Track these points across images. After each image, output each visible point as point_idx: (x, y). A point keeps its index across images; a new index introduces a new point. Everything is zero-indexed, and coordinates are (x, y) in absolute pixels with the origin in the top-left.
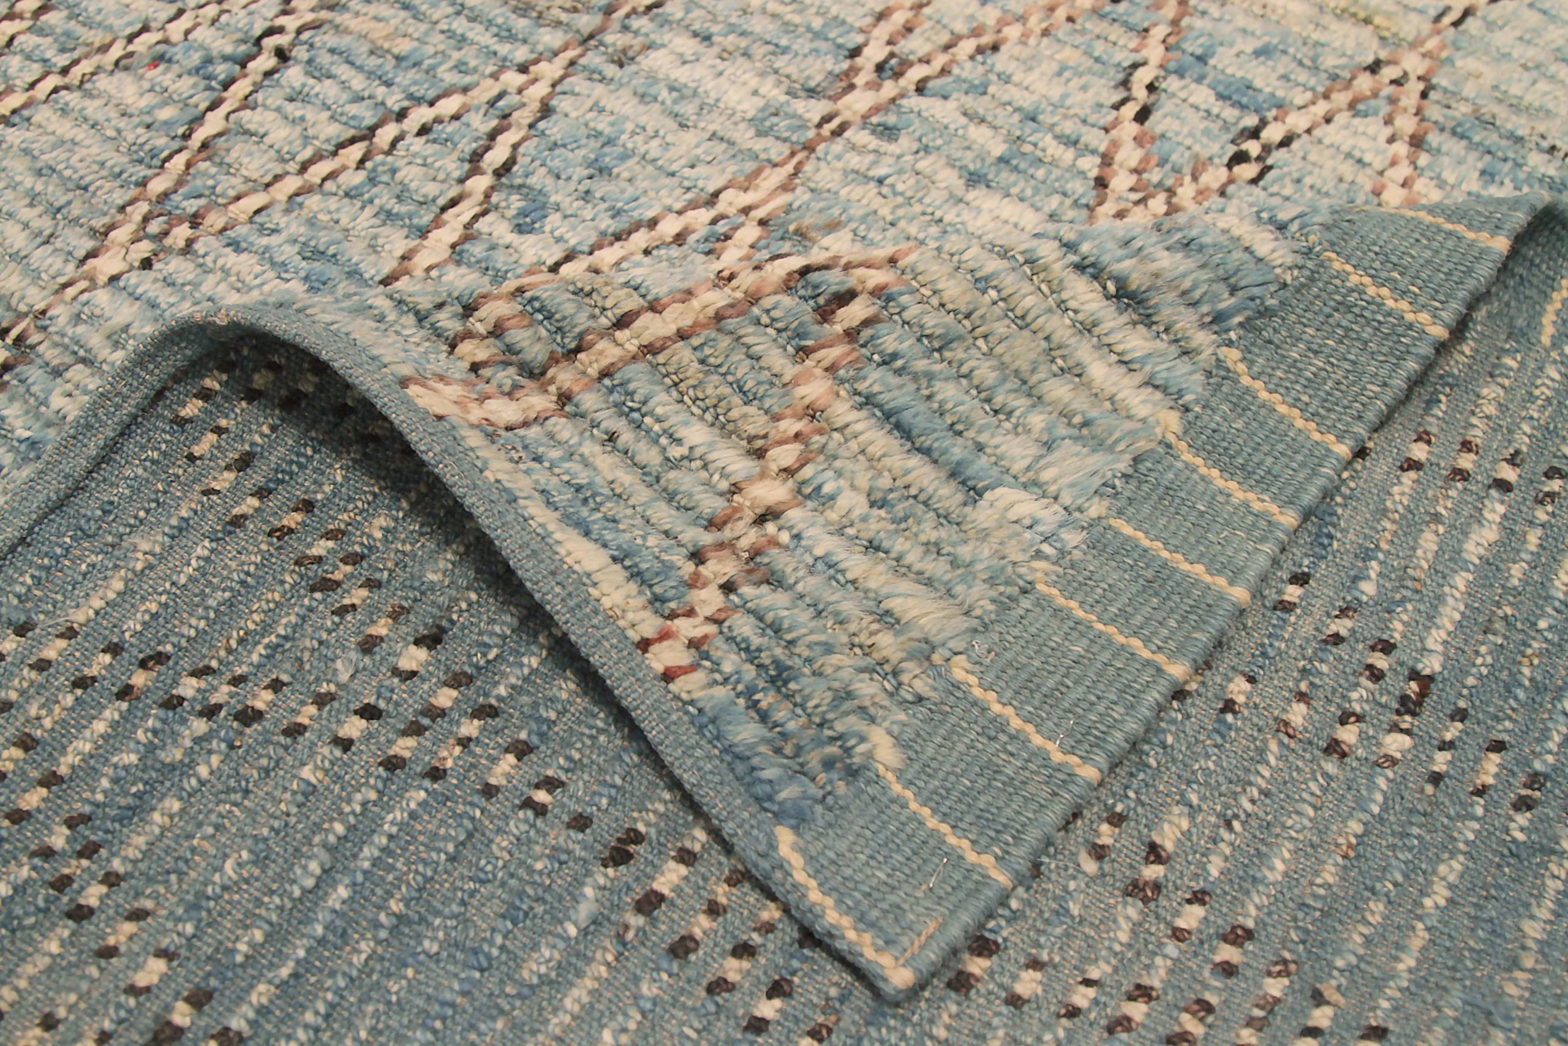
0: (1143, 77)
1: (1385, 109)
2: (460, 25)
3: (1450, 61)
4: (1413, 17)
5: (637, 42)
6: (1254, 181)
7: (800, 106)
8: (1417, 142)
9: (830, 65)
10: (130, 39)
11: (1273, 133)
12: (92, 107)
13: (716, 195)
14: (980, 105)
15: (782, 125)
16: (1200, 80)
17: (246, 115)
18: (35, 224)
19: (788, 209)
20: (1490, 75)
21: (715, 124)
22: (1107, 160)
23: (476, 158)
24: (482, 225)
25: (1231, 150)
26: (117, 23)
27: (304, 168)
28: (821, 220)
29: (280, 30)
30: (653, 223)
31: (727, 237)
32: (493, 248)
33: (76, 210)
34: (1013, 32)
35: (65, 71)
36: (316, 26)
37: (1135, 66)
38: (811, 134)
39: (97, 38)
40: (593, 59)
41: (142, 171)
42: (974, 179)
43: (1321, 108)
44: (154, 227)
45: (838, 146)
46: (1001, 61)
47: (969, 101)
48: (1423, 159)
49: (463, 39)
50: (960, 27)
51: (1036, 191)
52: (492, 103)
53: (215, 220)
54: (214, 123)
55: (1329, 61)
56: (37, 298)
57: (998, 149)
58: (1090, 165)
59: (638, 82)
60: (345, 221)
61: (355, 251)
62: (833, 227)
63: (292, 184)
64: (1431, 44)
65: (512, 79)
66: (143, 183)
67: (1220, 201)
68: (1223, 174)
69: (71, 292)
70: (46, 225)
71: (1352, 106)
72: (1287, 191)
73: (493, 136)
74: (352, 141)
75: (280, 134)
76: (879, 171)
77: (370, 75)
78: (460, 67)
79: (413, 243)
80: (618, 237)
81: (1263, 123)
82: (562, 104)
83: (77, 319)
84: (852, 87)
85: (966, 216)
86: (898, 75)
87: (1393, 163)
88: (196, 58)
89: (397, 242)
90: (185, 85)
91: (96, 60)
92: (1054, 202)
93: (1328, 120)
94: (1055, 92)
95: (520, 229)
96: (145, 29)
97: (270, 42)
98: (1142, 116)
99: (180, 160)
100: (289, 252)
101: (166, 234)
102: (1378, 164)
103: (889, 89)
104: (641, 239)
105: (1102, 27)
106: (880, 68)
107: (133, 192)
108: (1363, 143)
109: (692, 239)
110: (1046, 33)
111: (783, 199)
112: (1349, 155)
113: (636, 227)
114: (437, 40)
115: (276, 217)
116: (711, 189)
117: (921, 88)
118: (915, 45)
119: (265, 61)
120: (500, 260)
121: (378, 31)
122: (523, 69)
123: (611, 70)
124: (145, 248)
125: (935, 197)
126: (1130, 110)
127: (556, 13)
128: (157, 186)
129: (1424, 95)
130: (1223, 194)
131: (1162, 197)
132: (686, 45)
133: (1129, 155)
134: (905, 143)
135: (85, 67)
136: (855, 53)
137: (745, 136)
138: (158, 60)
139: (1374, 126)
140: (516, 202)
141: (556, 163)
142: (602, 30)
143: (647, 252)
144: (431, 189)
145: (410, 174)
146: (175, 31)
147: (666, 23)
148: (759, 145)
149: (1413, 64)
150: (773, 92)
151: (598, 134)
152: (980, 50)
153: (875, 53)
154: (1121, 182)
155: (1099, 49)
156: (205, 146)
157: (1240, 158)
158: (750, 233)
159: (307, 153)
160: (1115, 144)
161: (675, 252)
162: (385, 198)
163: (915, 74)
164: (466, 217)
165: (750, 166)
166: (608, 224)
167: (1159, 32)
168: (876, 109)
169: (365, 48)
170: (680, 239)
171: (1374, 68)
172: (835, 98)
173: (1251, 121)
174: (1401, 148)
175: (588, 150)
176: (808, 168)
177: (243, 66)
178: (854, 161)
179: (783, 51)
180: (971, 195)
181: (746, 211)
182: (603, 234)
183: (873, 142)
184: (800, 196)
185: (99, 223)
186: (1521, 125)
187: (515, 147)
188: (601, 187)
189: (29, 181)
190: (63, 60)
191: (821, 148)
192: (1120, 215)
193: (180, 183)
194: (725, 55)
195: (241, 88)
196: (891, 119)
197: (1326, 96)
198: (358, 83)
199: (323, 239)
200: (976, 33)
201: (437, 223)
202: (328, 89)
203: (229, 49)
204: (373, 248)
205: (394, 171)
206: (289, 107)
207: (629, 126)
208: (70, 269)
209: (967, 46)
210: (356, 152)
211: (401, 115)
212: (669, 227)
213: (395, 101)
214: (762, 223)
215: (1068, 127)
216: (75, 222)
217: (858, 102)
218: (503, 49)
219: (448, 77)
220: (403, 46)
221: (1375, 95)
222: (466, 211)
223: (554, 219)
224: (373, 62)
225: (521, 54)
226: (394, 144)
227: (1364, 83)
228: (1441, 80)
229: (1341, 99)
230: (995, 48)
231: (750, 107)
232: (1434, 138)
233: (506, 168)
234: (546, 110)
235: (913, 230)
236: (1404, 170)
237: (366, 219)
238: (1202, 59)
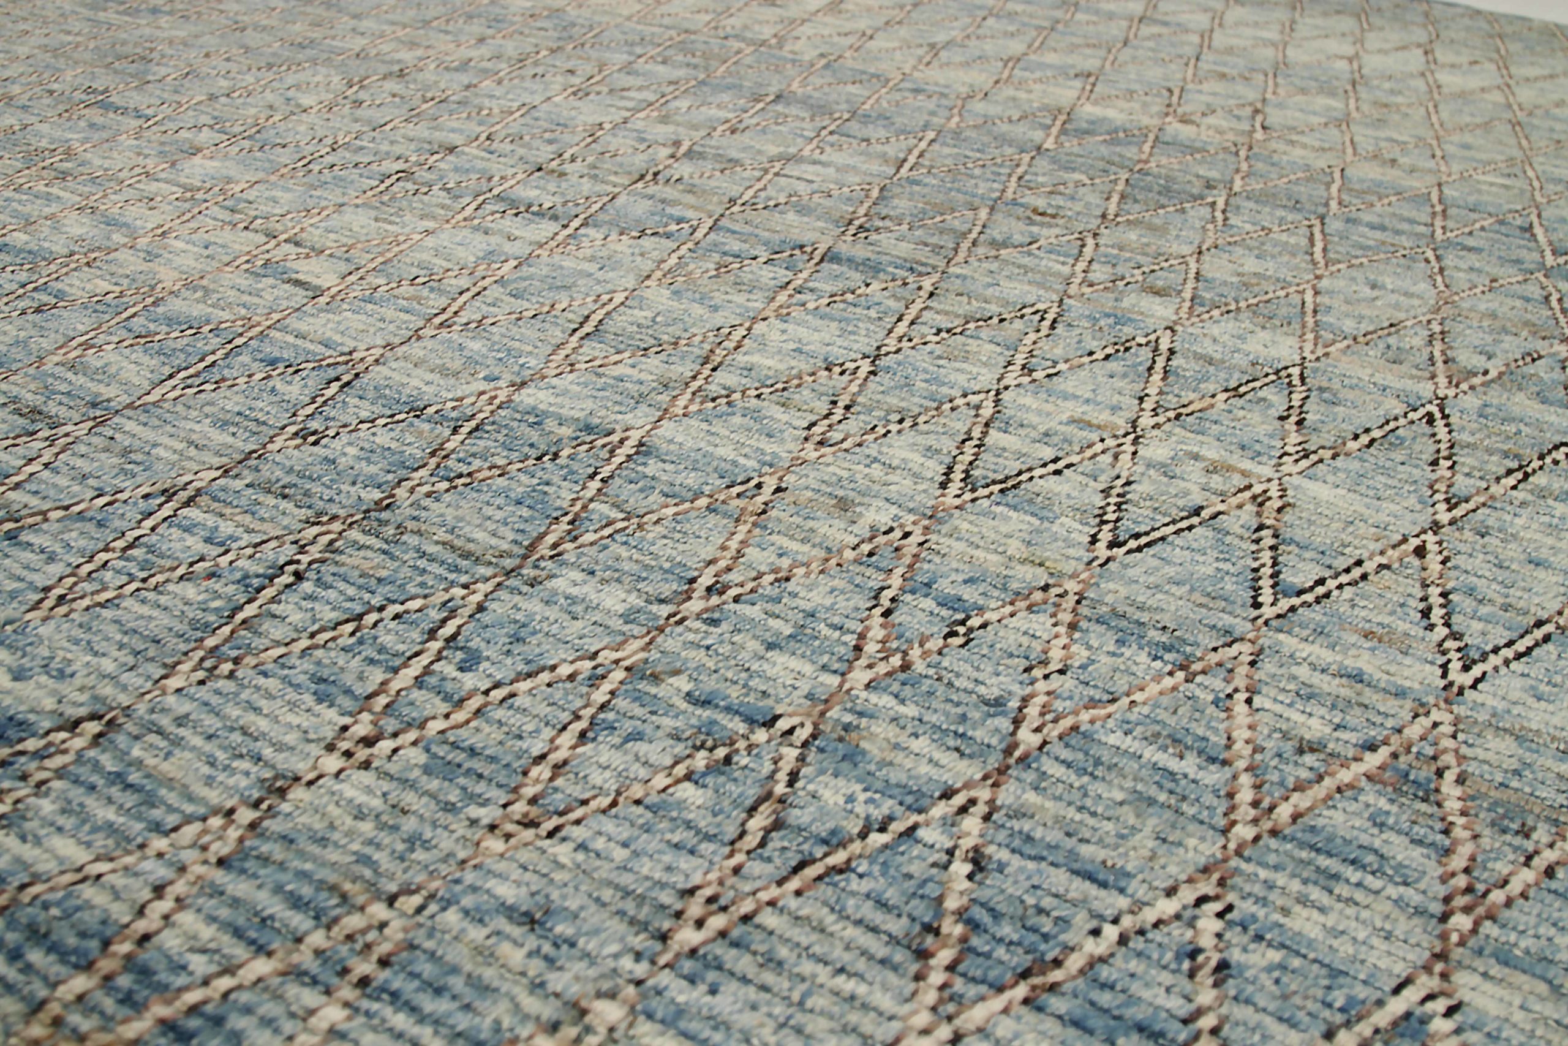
0: (888, 594)
1: (1052, 610)
2: (422, 563)
3: (1097, 585)
4: (1073, 563)
5: (544, 574)
6: (962, 646)
7: (654, 608)
8: (1073, 626)
9: (675, 586)
10: (191, 565)
11: (975, 622)
12: (163, 600)
13: (596, 653)
14: (777, 609)
15: (642, 618)
16: (926, 596)
17: (274, 607)
18: (123, 659)
19: (646, 661)
20: (1123, 591)
21: (597, 617)
22: (862, 636)
23: (432, 634)
24: (436, 667)
25: (946, 630)
26: (181, 556)
27: (312, 636)
28: (668, 668)
29: (298, 562)
30: (553, 668)
31: (604, 677)
32: (443, 679)
33: (151, 653)
34: (800, 571)
35: (144, 580)
36: (323, 561)
37: (882, 589)
38: (662, 622)
39: (168, 563)
40: (512, 582)
41: (199, 634)
42: (771, 646)
43: (1009, 609)
44: (208, 664)
45: (680, 629)
46: (791, 586)
47: (769, 607)
48: (1077, 635)
49: (424, 571)
50: (763, 568)
51: (813, 652)
52: (444, 604)
53: (250, 660)
54: (250, 611)
55: (1015, 585)
56: (124, 700)
57: (788, 630)
58: (851, 639)
59: (545, 595)
60: (341, 663)
61: (349, 680)
62: (676, 673)
63: (304, 643)
64: (1083, 576)
65: (458, 592)
66: (202, 640)
67: (937, 658)
68: (941, 642)
69: (148, 697)
70: (131, 660)
71: (1029, 608)
72: (985, 651)
73: (444, 621)
74: (347, 621)
75: (296, 617)
76: (709, 642)
77: (360, 587)
78: (422, 585)
79: (389, 676)
80: (529, 675)
81: (968, 617)
82: (492, 606)
83: (152, 711)
84: (690, 598)
85: (766, 666)
86: (721, 593)
87: (1056, 636)
88: (238, 575)
89: (377, 676)
90: (231, 589)
91: (166, 575)
92: (825, 658)
93: (1012, 615)
94: (828, 602)
95: (461, 669)
96: (202, 559)
97: (291, 568)
98: (887, 614)
99: (227, 630)
100: (302, 679)
101: (215, 667)
102: (1046, 637)
103: (715, 600)
104: (545, 677)
105: (862, 568)
106: (709, 589)
107: (193, 645)
108: (1035, 626)
109: (580, 677)
110: (822, 572)
111: (642, 655)
112: (1025, 633)
113: (542, 669)
114: (406, 571)
115: (294, 660)
116: (593, 649)
117: (736, 599)
118: (734, 577)
119: (286, 579)
120: (449, 687)
121: (366, 565)
122: (465, 586)
123: (525, 589)
124: (201, 675)
125: (744, 655)
126: (878, 611)
127: (488, 557)
128: (210, 642)
129: (1078, 602)
130: (940, 653)
131: (899, 656)
132: (578, 576)
133: (877, 632)
134: (725, 627)
135: (160, 578)
136: (693, 581)
137: (617, 624)
138: (211, 575)
139: (1042, 617)
140: (460, 655)
141: (487, 635)
142: (520, 567)
143: (549, 685)
144: (401, 647)
145: (387, 639)
146: (224, 561)
147: (564, 563)
148: (626, 628)
149: (1072, 586)
150: (634, 600)
151: (516, 622)
152: (777, 580)
153: (706, 580)
154: (871, 648)
155: (858, 580)
156: (244, 622)
157: (953, 634)
158: (619, 675)
159: (316, 627)
160: (868, 629)
161: (568, 685)
162: (369, 652)
163: (733, 592)
164: (426, 662)
165: (620, 639)
166: (521, 667)
167: (900, 571)
168: (706, 610)
169: (357, 573)
170: (571, 677)
171: (1045, 588)
172: (679, 604)
173: (960, 616)
174: (1063, 630)
175: (511, 629)
176: (659, 640)
177: (271, 580)
178: (691, 637)
179: (640, 579)
180: (769, 654)
181: (617, 662)
182: (519, 674)
183: (704, 628)
184: (654, 655)
185: (169, 661)
186: (1145, 617)
187: (460, 627)
188: (517, 649)
189: (118, 637)
190: (144, 574)
191: (668, 630)
192: (870, 666)
193: (226, 641)
194: (603, 581)
195: (269, 592)
196: (716, 615)
197: (1012, 603)
198: (351, 591)
199: (325, 673)
200: (773, 571)
201: (405, 665)
202: (332, 594)
203: (261, 571)
204: (361, 678)
205: (375, 638)
206: (304, 603)
207: (538, 618)
208: (149, 685)
209: (771, 578)
210: (349, 627)
211: (381, 609)
212: (565, 670)
213: (376, 601)
214: (628, 669)
215: (836, 620)
216: (152, 659)
217: (695, 605)
218: (452, 576)
219: (412, 589)
220: (384, 573)
221: (1045, 602)
222: (425, 660)
223: (485, 665)
224: (362, 581)
225: (464, 579)
226: (375, 625)
227: (1038, 596)
228: (1091, 594)
229: (1023, 604)
230: (787, 579)
231: (621, 608)
232: (1084, 624)
233: (454, 637)
234: (481, 608)
235: (730, 675)
236: (1064, 640)
237: (355, 663)
238: (928, 585)
